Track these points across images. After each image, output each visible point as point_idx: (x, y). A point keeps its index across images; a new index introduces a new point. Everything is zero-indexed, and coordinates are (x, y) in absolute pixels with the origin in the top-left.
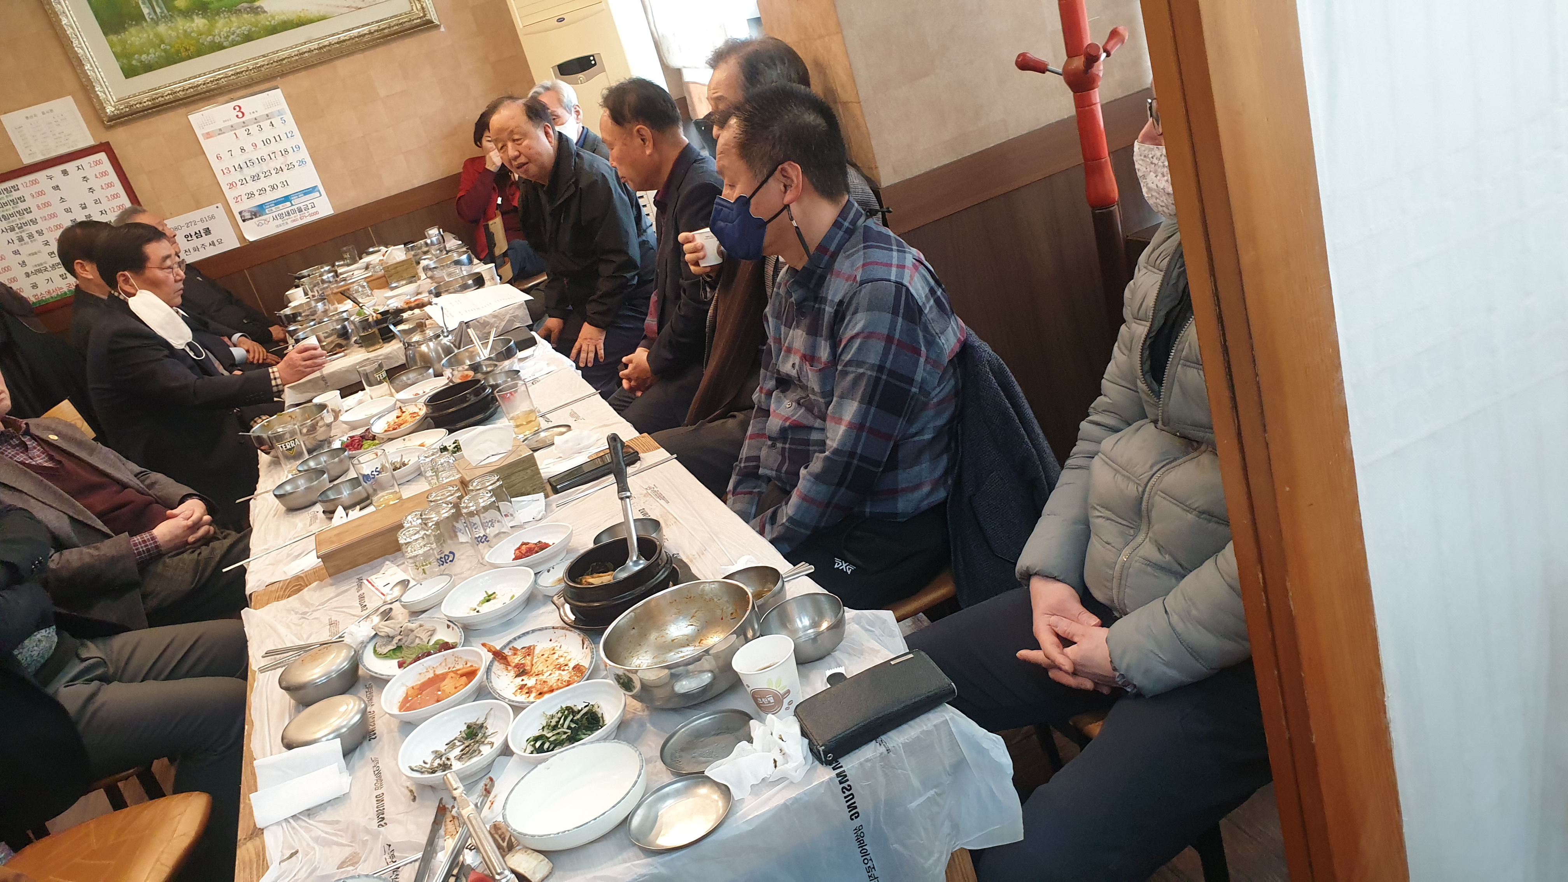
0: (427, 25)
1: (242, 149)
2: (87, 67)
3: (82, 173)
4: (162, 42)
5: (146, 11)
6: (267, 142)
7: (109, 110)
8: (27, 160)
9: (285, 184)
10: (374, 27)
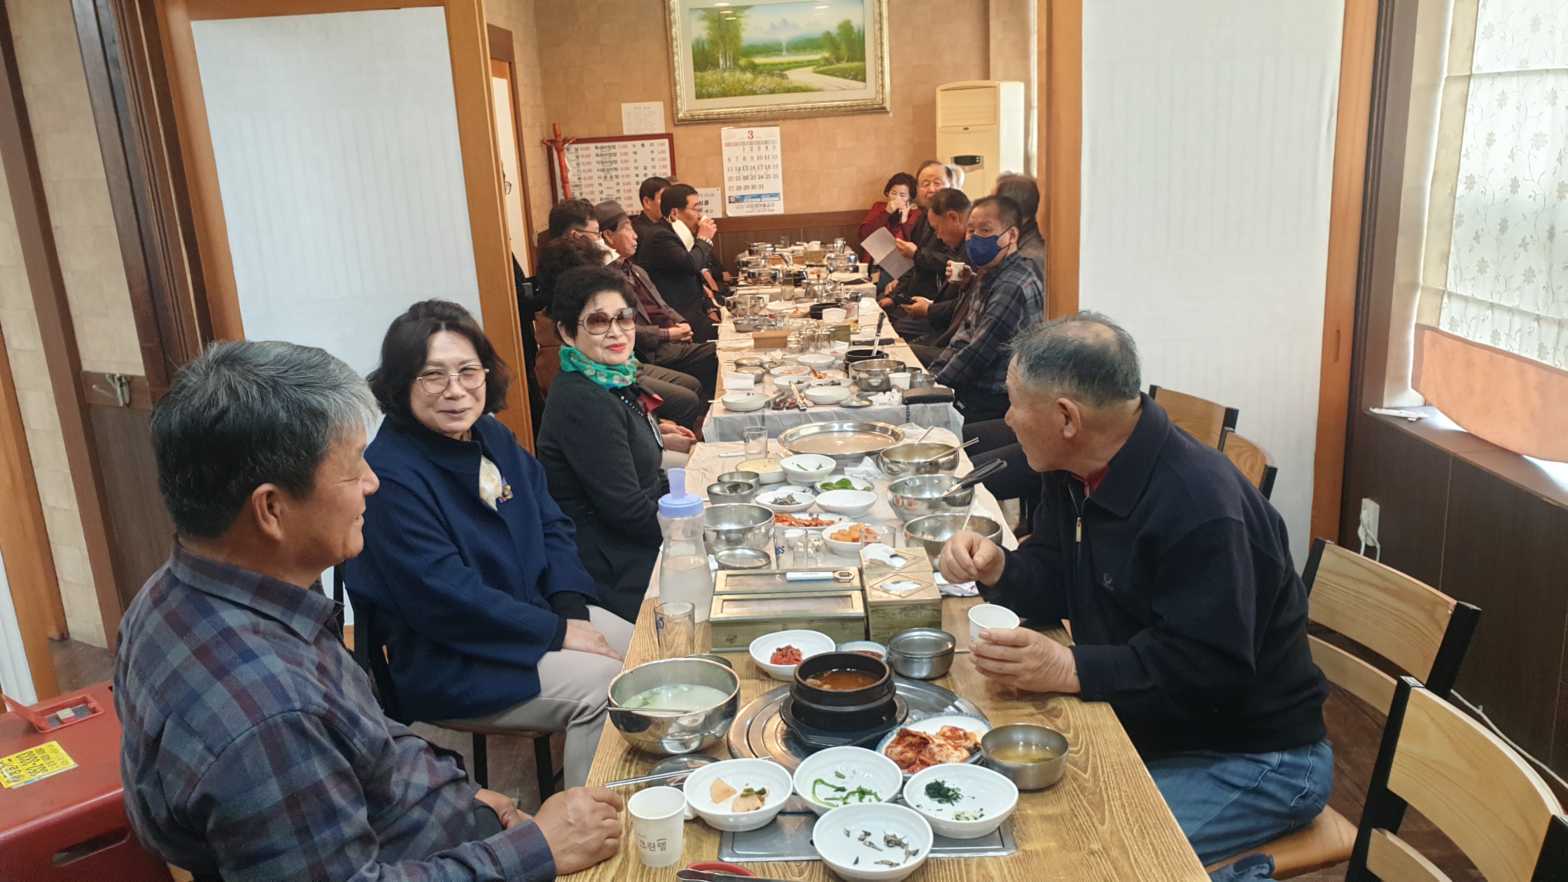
0: (882, 110)
1: (744, 158)
2: (678, 87)
3: (652, 148)
4: (724, 83)
5: (721, 62)
6: (760, 158)
7: (681, 115)
8: (626, 133)
9: (761, 187)
10: (848, 103)
